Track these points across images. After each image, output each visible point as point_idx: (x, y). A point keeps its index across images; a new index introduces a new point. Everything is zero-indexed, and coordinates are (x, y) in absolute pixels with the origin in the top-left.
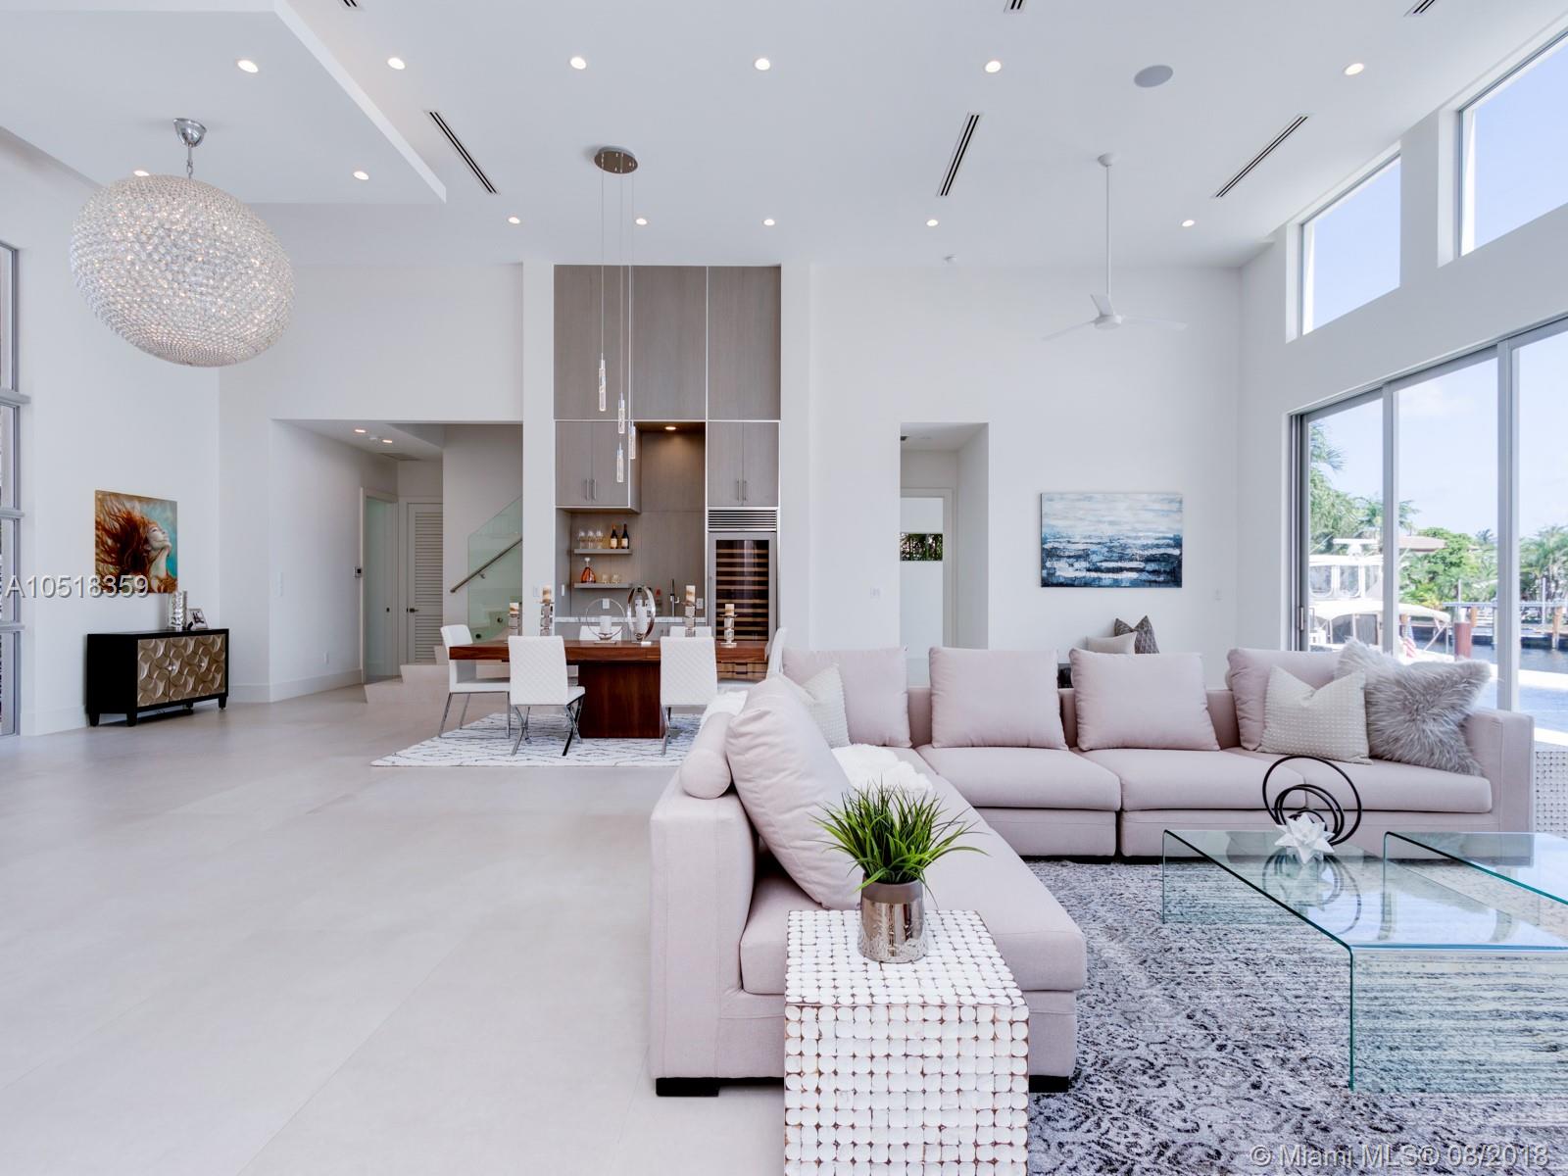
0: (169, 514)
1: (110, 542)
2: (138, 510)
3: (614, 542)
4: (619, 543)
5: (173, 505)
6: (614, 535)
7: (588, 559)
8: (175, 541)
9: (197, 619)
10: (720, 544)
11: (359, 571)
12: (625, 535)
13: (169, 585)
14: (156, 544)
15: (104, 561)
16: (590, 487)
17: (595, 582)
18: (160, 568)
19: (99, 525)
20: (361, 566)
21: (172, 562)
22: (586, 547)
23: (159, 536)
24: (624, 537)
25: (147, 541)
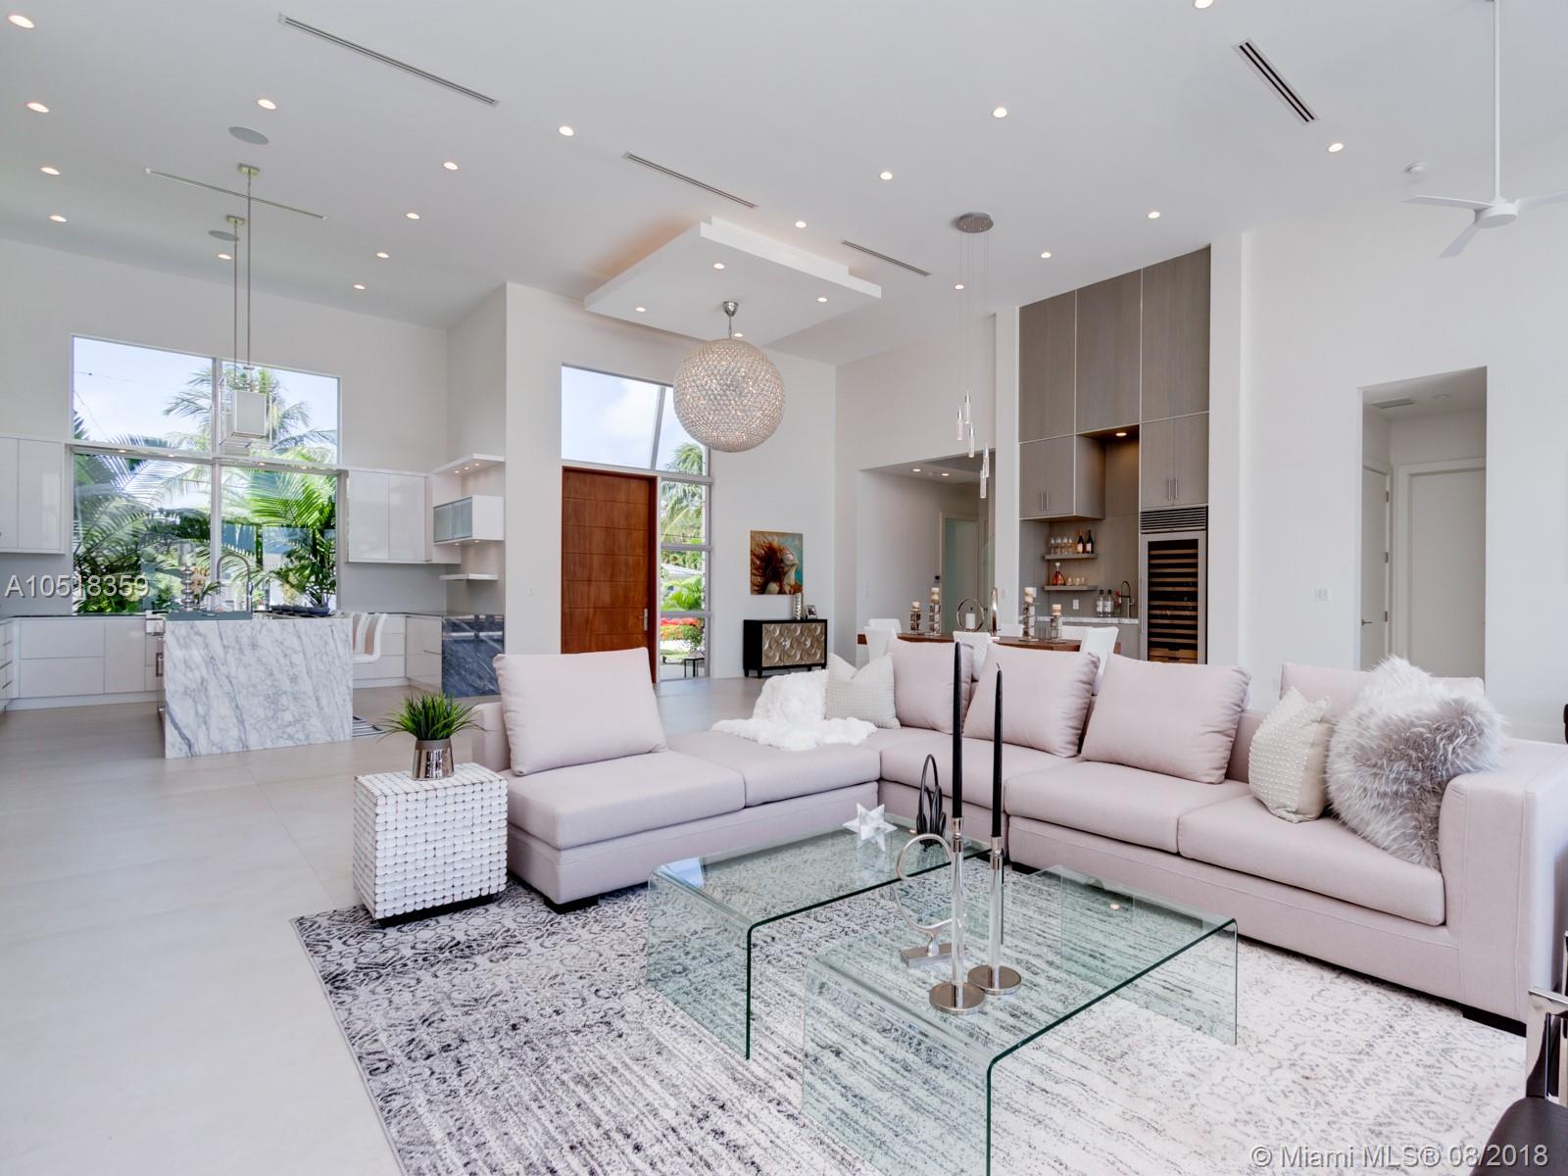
0: (797, 542)
1: (758, 562)
2: (776, 542)
3: (1080, 548)
4: (1084, 548)
5: (800, 537)
6: (1081, 540)
7: (1058, 564)
8: (801, 561)
9: (811, 612)
10: (1152, 546)
11: (937, 578)
12: (1090, 540)
13: (797, 589)
14: (788, 563)
15: (756, 575)
16: (1043, 500)
17: (1065, 584)
18: (791, 578)
19: (753, 553)
20: (940, 573)
21: (799, 574)
22: (1055, 553)
23: (790, 557)
24: (1088, 542)
25: (782, 561)
